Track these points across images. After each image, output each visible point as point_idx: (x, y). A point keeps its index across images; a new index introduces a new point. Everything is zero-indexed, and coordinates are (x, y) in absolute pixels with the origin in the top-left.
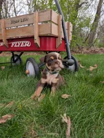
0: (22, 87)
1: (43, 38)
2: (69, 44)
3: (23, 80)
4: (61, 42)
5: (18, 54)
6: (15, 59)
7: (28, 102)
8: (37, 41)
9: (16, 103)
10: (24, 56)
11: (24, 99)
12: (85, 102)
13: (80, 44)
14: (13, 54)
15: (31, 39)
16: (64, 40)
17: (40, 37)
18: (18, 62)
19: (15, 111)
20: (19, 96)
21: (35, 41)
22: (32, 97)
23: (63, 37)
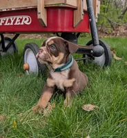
0: (18, 92)
1: (51, 11)
2: (95, 21)
3: (19, 80)
4: (82, 18)
5: (11, 36)
8: (42, 15)
11: (21, 111)
13: (115, 20)
14: (2, 37)
16: (88, 13)
18: (11, 50)
19: (5, 130)
20: (12, 106)
21: (39, 16)
23: (86, 9)
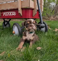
1: (24, 10)
2: (41, 14)
3: (11, 38)
4: (36, 13)
5: (8, 20)
6: (6, 23)
7: (14, 52)
8: (20, 12)
9: (7, 53)
10: (12, 22)
11: (12, 50)
12: (52, 52)
13: (49, 14)
15: (16, 10)
16: (38, 11)
17: (22, 9)
18: (8, 26)
19: (5, 58)
20: (8, 48)
21: (19, 12)
22: (17, 49)
23: (38, 9)
